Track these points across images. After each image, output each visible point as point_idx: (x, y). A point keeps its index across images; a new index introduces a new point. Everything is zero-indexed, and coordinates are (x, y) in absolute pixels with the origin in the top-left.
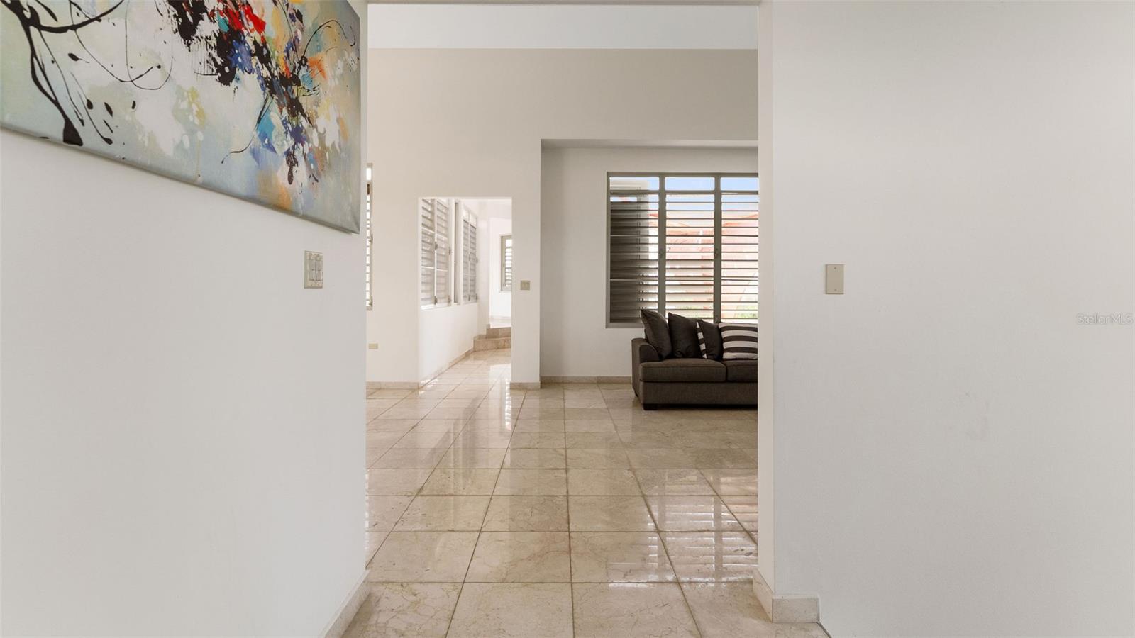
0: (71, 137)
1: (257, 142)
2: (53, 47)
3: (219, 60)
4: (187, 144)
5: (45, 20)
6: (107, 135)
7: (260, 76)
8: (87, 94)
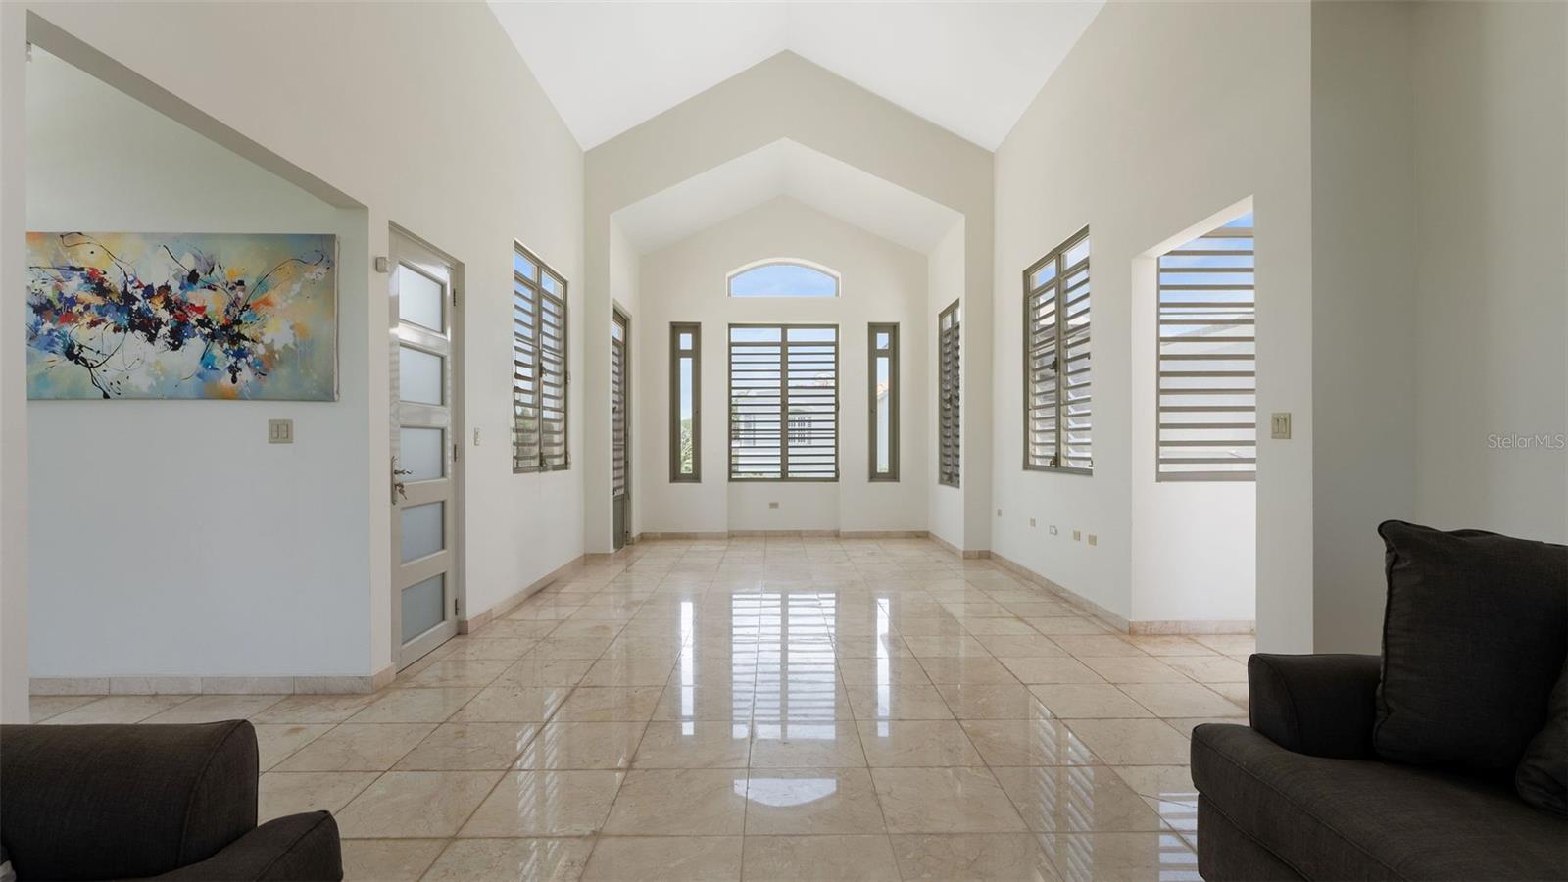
0: (106, 396)
1: (201, 368)
2: (98, 370)
3: (171, 341)
4: (154, 384)
5: (95, 364)
6: (118, 391)
7: (202, 335)
8: (111, 381)
